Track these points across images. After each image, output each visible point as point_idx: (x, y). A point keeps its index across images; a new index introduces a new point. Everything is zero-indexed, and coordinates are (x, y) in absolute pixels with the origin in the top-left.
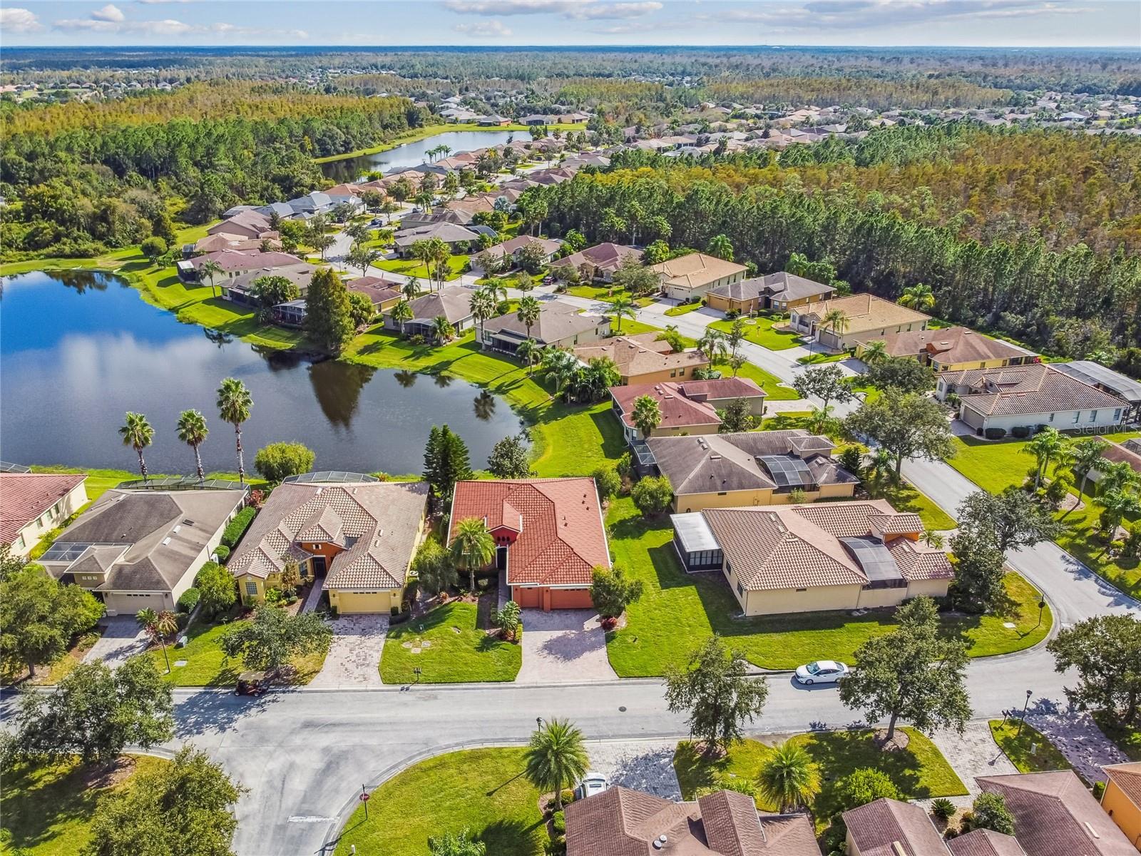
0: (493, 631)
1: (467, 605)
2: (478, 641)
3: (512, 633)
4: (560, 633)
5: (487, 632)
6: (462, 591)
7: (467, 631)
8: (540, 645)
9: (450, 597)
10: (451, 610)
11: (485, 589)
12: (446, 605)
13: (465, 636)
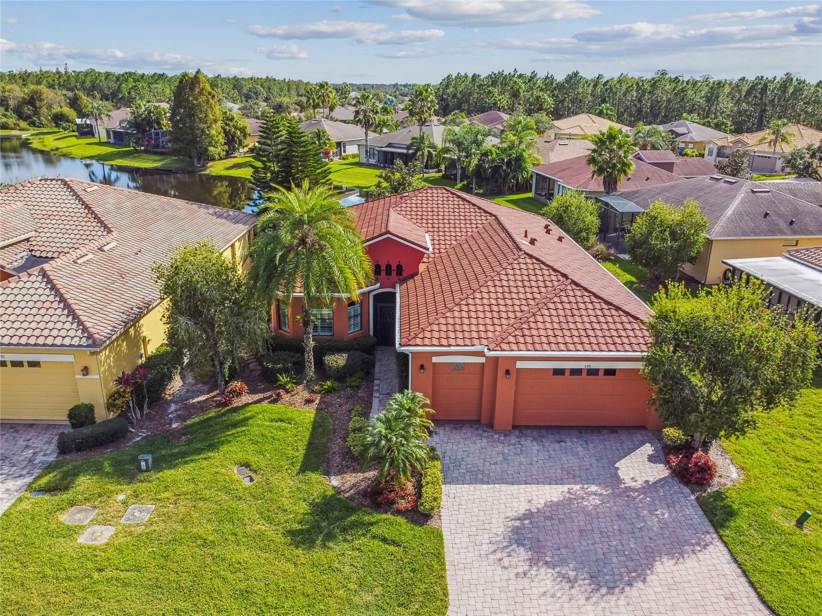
0: (351, 479)
1: (291, 412)
2: (303, 508)
3: (410, 487)
4: (553, 493)
5: (335, 481)
6: (283, 379)
7: (275, 480)
8: (499, 528)
9: (252, 391)
10: (244, 422)
11: (341, 376)
12: (236, 410)
13: (266, 493)
